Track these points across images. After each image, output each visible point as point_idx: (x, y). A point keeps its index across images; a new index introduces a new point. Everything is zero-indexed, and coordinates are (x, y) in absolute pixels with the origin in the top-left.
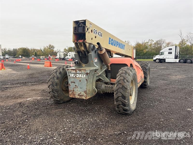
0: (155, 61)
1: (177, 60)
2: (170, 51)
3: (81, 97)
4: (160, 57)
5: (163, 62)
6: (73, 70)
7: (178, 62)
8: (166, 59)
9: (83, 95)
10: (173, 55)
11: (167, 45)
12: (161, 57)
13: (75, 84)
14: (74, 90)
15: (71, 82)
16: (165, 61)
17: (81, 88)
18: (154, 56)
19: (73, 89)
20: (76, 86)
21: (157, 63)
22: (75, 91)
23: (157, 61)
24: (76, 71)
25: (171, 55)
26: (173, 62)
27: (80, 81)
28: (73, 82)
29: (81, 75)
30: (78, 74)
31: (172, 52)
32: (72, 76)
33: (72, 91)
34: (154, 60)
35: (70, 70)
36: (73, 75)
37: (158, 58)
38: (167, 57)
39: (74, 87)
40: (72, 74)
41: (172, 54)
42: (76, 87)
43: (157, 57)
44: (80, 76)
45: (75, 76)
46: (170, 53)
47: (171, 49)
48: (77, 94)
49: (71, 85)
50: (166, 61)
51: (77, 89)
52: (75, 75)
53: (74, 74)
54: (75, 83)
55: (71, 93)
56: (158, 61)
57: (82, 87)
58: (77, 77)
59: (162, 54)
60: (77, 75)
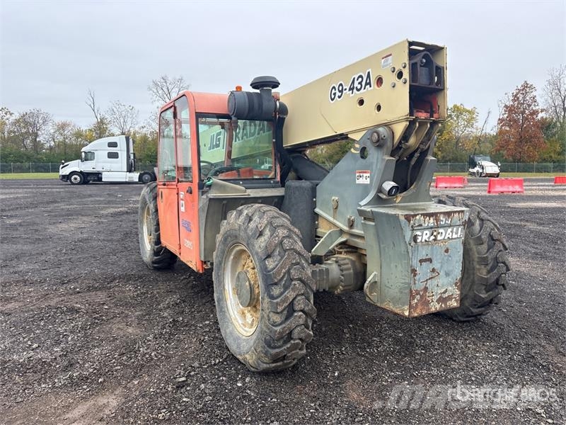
0: (66, 178)
1: (135, 176)
2: (113, 150)
3: (446, 305)
4: (83, 167)
5: (91, 182)
6: (428, 218)
7: (137, 180)
8: (103, 173)
9: (452, 295)
10: (122, 162)
11: (58, 130)
12: (87, 167)
13: (431, 267)
14: (426, 289)
15: (421, 261)
16: (101, 178)
17: (447, 274)
18: (63, 164)
19: (422, 286)
20: (433, 270)
21: (76, 184)
22: (430, 290)
23: (76, 179)
24: (437, 220)
25: (116, 163)
26: (124, 180)
27: (447, 251)
28: (426, 260)
29: (450, 230)
30: (443, 227)
31: (119, 152)
32: (425, 237)
33: (421, 293)
34: (64, 177)
35: (418, 217)
36: (428, 235)
37: (78, 170)
38: (107, 166)
39: (429, 275)
40: (425, 232)
41: (118, 157)
42: (434, 275)
43: (74, 166)
44: (447, 234)
45: (432, 237)
46: (113, 156)
47: (113, 145)
48: (435, 298)
49: (418, 272)
50: (103, 180)
51: (435, 282)
52: (435, 234)
53: (431, 230)
54: (431, 262)
55: (416, 301)
56: (78, 178)
57: (451, 268)
58: (439, 238)
59: (89, 157)
60: (441, 230)
